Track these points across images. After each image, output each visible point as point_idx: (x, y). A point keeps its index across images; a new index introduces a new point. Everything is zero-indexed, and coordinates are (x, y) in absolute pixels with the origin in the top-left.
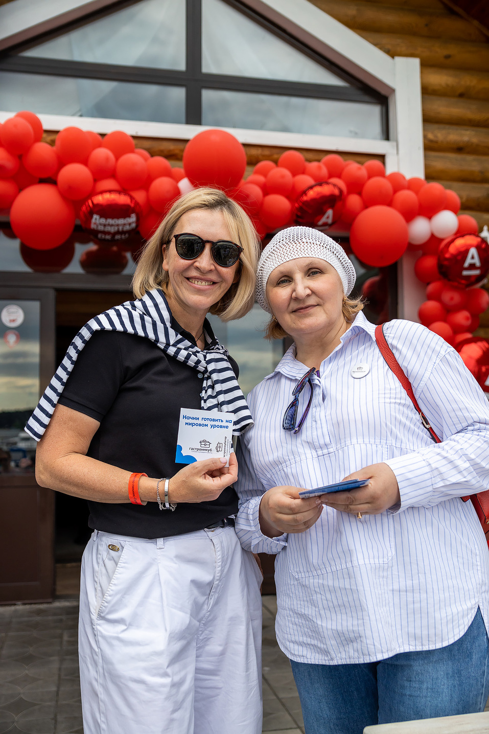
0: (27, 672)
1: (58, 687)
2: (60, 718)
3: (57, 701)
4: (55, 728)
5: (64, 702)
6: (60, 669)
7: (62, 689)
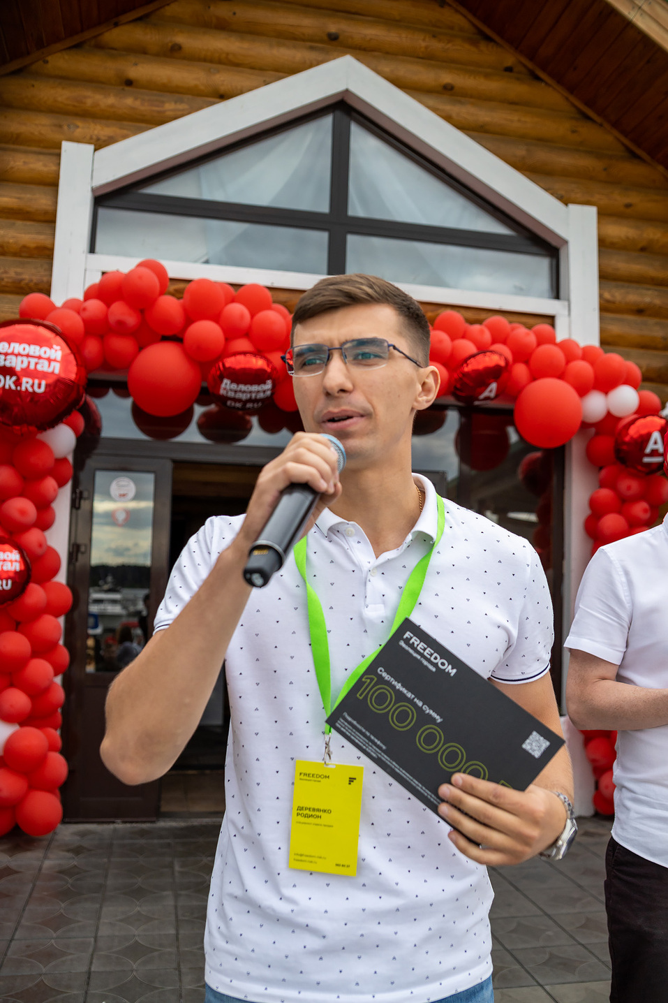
0: (139, 909)
1: (177, 930)
2: (184, 970)
3: (178, 947)
4: (180, 980)
5: (186, 949)
6: (176, 907)
7: (181, 932)
